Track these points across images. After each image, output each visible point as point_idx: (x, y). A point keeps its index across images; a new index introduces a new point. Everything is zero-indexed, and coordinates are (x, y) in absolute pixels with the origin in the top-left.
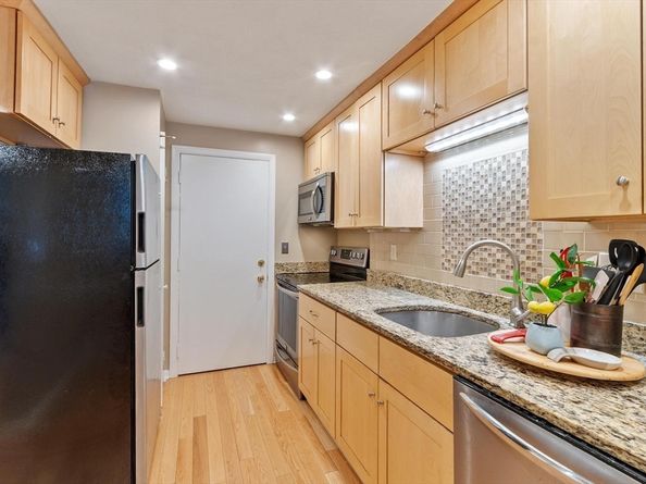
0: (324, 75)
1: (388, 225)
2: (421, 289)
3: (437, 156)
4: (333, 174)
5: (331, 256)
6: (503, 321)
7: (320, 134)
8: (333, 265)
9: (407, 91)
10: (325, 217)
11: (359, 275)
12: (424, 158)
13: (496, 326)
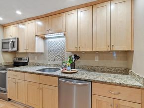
0: (19, 13)
1: (37, 52)
2: (44, 65)
3: (47, 38)
4: (18, 38)
5: (14, 60)
6: (60, 68)
7: (12, 26)
8: (14, 62)
9: (39, 23)
10: (15, 49)
11: (25, 64)
12: (44, 39)
13: (59, 69)
